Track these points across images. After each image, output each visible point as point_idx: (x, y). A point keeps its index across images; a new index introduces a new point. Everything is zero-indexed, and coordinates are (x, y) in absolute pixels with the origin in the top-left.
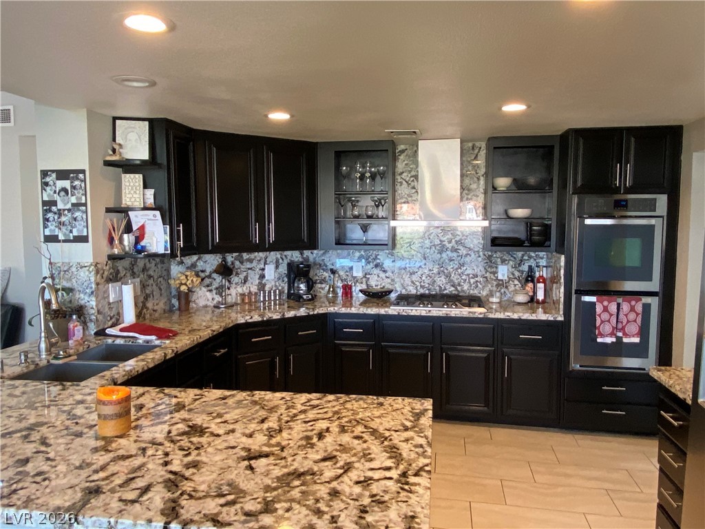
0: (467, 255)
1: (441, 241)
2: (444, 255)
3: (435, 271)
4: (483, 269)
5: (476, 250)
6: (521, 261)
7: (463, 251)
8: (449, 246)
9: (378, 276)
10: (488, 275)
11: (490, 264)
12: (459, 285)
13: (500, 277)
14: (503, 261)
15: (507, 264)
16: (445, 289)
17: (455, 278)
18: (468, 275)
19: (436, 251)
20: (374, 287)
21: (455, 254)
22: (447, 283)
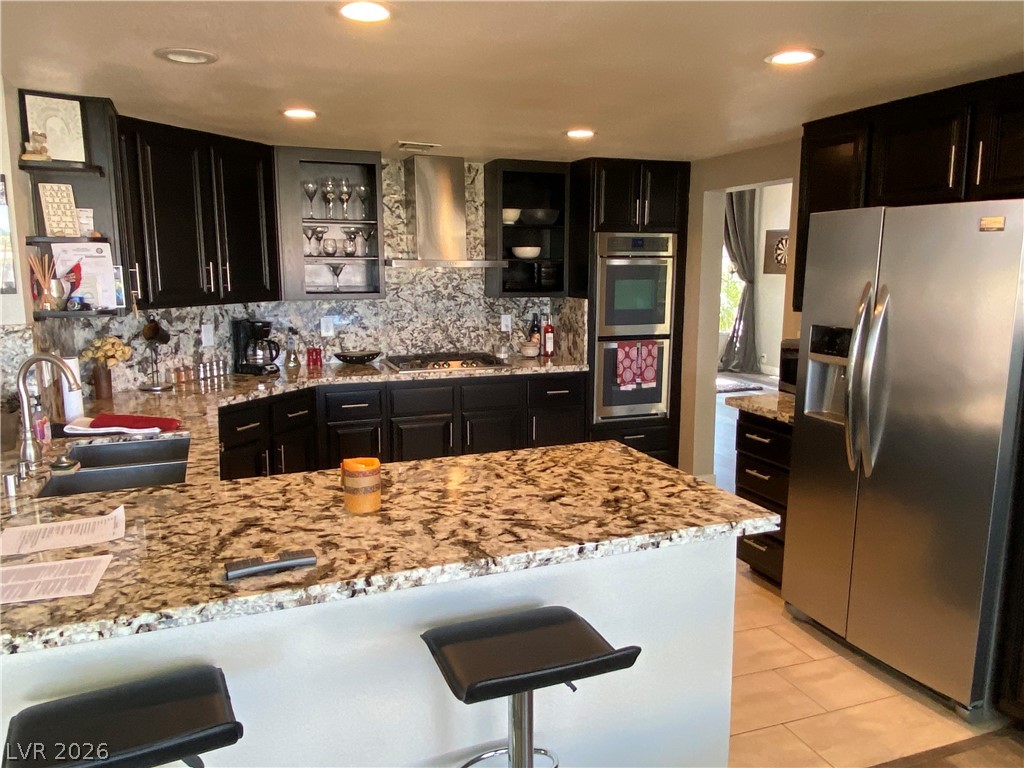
0: (466, 303)
1: (435, 286)
2: (439, 304)
3: (430, 324)
4: (485, 321)
5: (476, 297)
6: (525, 308)
7: (462, 299)
8: (445, 292)
9: (357, 335)
10: (490, 326)
11: (493, 313)
12: (458, 341)
13: (503, 329)
14: (506, 310)
15: (510, 313)
16: (443, 347)
17: (453, 332)
18: (468, 328)
19: (431, 300)
20: (352, 350)
21: (452, 303)
22: (443, 340)
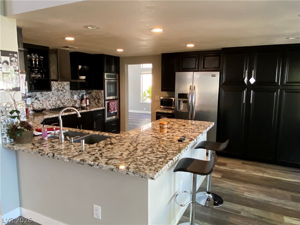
0: (66, 92)
1: (58, 87)
2: (59, 93)
3: (57, 99)
4: (70, 97)
5: (68, 90)
6: (79, 93)
7: (64, 91)
8: (60, 89)
9: (37, 103)
10: (72, 99)
11: (72, 95)
12: (64, 103)
13: (75, 99)
15: (76, 95)
16: (60, 105)
17: (63, 101)
18: (66, 99)
19: (57, 91)
21: (62, 92)
22: (60, 103)
